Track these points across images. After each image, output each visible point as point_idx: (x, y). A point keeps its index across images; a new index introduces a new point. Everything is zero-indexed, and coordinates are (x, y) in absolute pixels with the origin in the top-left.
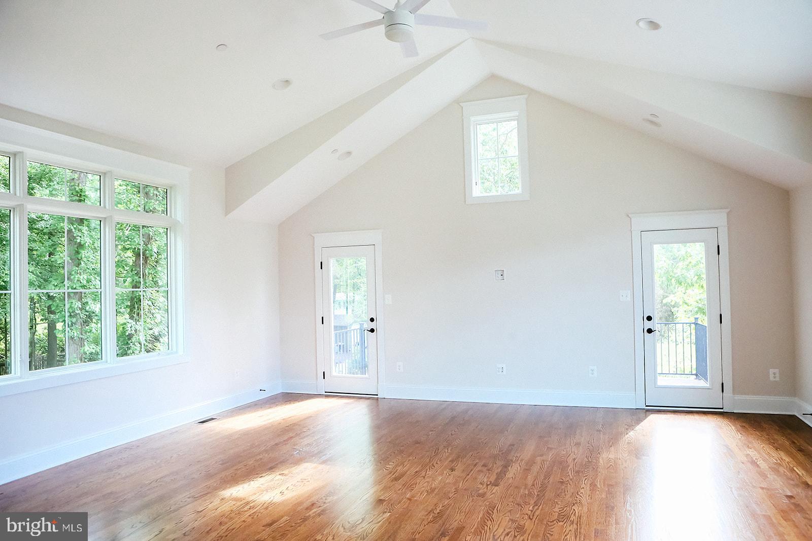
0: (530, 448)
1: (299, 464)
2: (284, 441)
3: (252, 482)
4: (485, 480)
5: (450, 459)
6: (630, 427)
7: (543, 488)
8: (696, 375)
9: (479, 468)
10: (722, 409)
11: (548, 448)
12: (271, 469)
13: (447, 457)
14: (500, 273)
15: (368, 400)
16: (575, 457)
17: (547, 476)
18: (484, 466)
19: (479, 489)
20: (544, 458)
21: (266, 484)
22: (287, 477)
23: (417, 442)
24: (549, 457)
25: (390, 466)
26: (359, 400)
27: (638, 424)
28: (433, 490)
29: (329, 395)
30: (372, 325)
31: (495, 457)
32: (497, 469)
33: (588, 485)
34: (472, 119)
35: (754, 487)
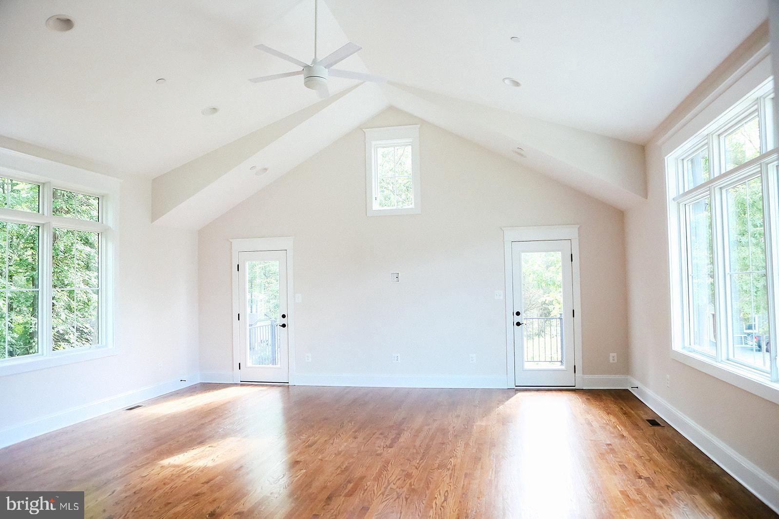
0: (419, 420)
1: (225, 438)
2: (209, 421)
3: (186, 454)
4: (382, 444)
5: (353, 430)
6: (501, 402)
7: (428, 448)
8: (561, 362)
9: (376, 435)
10: (574, 386)
11: (434, 419)
12: (201, 443)
13: (351, 429)
14: (396, 276)
15: (280, 388)
16: (454, 425)
17: (432, 439)
18: (381, 434)
19: (377, 450)
20: (430, 427)
21: (198, 455)
22: (216, 448)
23: (326, 419)
24: (435, 425)
25: (304, 437)
26: (272, 388)
27: (507, 400)
28: (339, 453)
29: (244, 384)
30: (284, 321)
31: (391, 427)
32: (392, 436)
33: (463, 445)
34: (374, 143)
35: (586, 440)
